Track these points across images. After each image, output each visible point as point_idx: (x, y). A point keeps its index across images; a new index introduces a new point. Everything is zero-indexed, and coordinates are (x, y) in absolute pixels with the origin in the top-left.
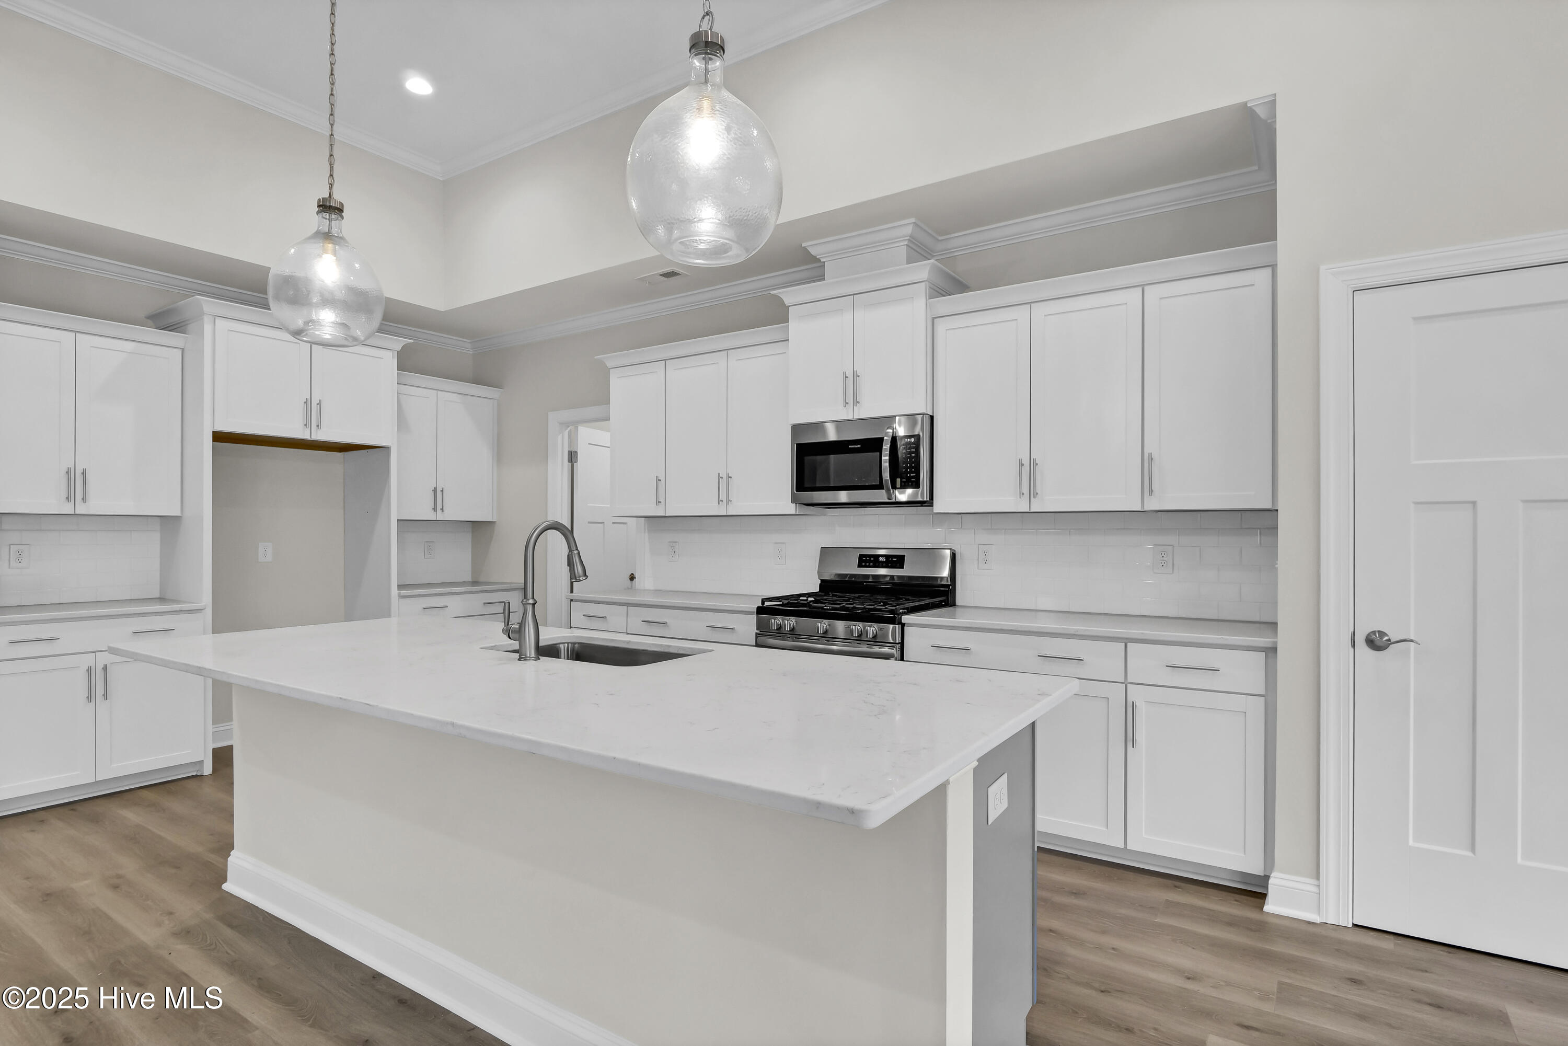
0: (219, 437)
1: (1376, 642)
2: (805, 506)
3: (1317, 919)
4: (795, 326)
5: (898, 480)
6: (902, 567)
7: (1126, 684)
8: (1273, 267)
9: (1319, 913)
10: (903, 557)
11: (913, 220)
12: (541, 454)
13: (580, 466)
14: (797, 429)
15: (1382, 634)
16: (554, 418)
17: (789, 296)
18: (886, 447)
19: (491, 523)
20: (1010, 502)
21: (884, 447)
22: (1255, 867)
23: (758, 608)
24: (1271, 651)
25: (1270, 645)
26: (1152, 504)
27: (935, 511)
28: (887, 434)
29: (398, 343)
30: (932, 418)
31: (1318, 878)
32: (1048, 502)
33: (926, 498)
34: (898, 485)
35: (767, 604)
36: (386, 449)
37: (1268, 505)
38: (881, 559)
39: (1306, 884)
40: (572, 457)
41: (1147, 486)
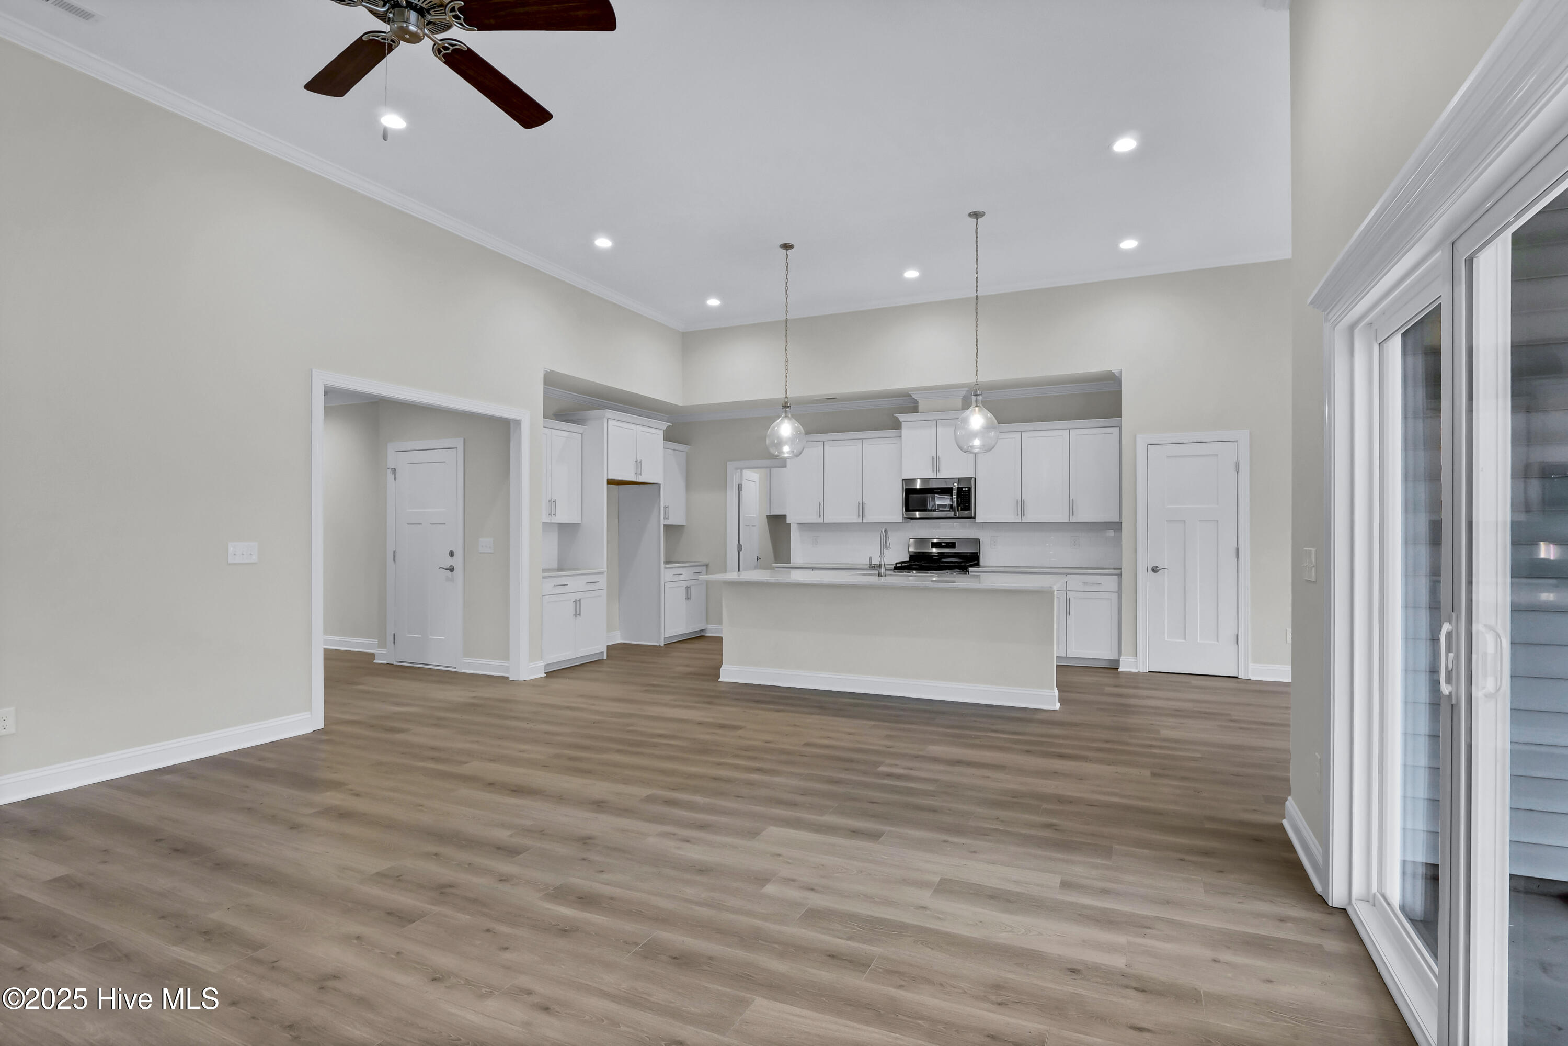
0: (610, 482)
1: (1155, 570)
2: (910, 520)
3: (1137, 671)
4: (905, 431)
5: (960, 507)
6: (955, 548)
7: (1066, 591)
8: (1120, 427)
9: (1137, 669)
10: (955, 543)
11: (967, 389)
12: (724, 486)
13: (744, 493)
14: (906, 481)
15: (1157, 567)
16: (731, 466)
17: (902, 417)
18: (955, 492)
19: (682, 526)
20: (1011, 518)
21: (954, 492)
22: (1115, 657)
23: (894, 567)
24: (1120, 575)
25: (1119, 573)
26: (1073, 520)
27: (976, 521)
28: (954, 486)
29: (665, 425)
30: (975, 479)
31: (1137, 656)
32: (1030, 517)
33: (973, 516)
34: (960, 509)
35: (898, 565)
36: (658, 485)
37: (1118, 521)
38: (943, 544)
39: (1132, 659)
40: (740, 488)
41: (1071, 510)
